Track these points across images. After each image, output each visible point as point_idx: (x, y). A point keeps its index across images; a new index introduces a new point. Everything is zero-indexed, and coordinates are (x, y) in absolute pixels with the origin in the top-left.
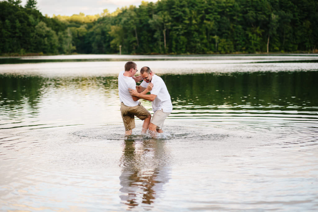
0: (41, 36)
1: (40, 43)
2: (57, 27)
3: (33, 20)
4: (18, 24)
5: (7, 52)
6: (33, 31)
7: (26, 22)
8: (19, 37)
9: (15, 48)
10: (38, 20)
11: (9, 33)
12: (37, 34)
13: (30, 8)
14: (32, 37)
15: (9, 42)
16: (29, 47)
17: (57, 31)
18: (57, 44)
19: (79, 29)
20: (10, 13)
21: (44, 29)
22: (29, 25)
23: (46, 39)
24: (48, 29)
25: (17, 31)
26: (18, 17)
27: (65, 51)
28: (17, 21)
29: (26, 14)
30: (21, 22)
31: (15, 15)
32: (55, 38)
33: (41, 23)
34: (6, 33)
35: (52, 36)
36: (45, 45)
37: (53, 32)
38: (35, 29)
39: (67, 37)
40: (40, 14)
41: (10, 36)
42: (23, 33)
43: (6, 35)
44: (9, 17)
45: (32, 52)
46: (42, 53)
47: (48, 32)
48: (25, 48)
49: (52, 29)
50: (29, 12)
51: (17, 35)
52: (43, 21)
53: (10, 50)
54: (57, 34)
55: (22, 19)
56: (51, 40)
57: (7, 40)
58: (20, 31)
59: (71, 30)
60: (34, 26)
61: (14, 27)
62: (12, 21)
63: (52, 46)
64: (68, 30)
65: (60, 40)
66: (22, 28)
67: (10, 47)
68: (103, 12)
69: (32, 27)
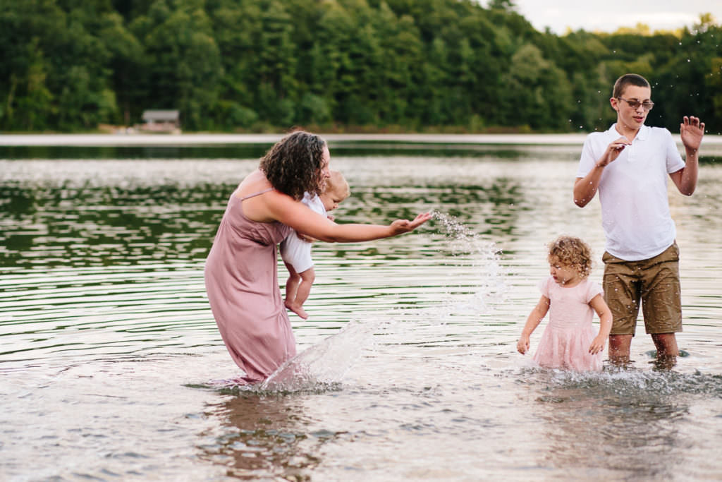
0: (527, 82)
1: (524, 102)
2: (571, 60)
3: (508, 41)
4: (466, 51)
5: (436, 123)
6: (505, 70)
7: (488, 45)
8: (469, 85)
9: (457, 112)
10: (520, 40)
11: (443, 75)
12: (516, 77)
13: (502, 8)
14: (503, 86)
15: (441, 97)
16: (494, 110)
17: (570, 70)
18: (568, 104)
19: (631, 66)
20: (446, 22)
21: (534, 64)
22: (496, 53)
23: (539, 90)
24: (544, 64)
25: (465, 67)
26: (468, 31)
27: (590, 123)
28: (465, 43)
29: (488, 24)
30: (475, 44)
31: (461, 28)
32: (564, 88)
33: (529, 49)
34: (435, 74)
35: (555, 83)
36: (536, 106)
37: (561, 73)
38: (510, 63)
39: (597, 87)
40: (528, 25)
41: (445, 83)
42: (480, 76)
43: (434, 78)
44: (445, 30)
45: (500, 123)
46: (527, 128)
47: (545, 72)
48: (482, 114)
49: (559, 65)
50: (498, 20)
51: (463, 79)
52: (535, 43)
53: (443, 117)
54: (570, 77)
55: (478, 37)
56: (552, 93)
57: (436, 92)
58: (472, 69)
59: (608, 68)
60: (509, 56)
61: (456, 59)
62: (452, 42)
63: (555, 109)
64: (601, 68)
65: (578, 94)
66: (477, 62)
67: (444, 110)
68: (698, 22)
69: (504, 60)
